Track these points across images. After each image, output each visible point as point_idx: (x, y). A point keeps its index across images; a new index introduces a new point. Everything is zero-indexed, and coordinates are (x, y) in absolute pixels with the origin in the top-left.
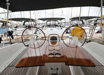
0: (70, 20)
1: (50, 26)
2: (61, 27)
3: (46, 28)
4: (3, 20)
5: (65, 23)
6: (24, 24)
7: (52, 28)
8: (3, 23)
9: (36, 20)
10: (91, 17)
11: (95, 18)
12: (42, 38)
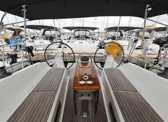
0: (106, 31)
1: (79, 37)
2: (93, 39)
3: (74, 40)
4: (14, 28)
5: (98, 33)
6: (44, 34)
7: (82, 41)
8: (15, 31)
9: (60, 29)
10: (132, 27)
11: (137, 30)
12: (69, 54)
